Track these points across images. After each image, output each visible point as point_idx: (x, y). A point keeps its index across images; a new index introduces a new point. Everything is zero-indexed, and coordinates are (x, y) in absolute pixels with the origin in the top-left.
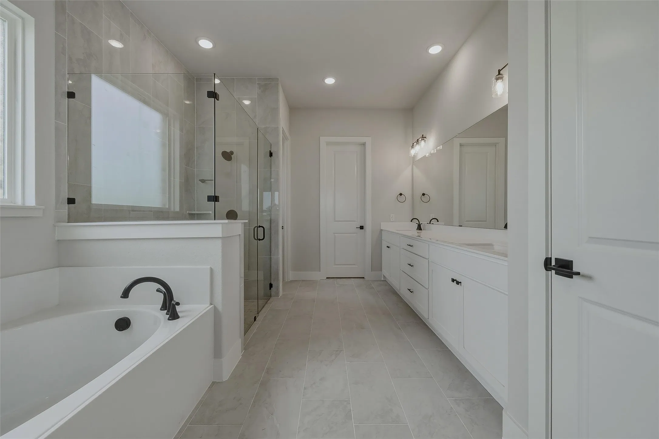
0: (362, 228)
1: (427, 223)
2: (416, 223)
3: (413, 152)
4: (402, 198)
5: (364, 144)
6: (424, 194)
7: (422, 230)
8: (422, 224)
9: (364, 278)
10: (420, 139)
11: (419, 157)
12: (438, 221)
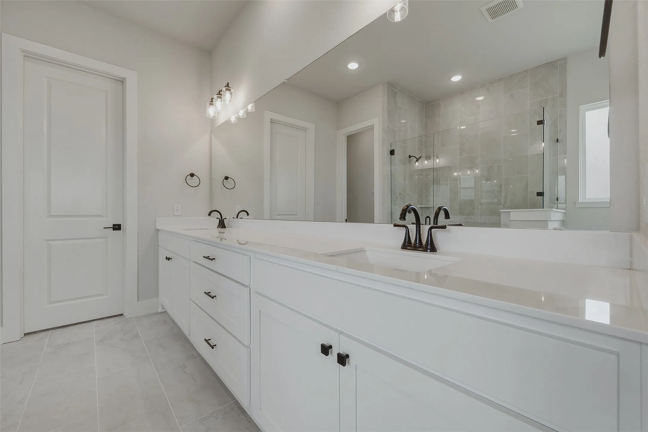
0: (117, 227)
1: (233, 218)
2: (217, 218)
3: (211, 111)
4: (194, 181)
5: (122, 81)
6: (227, 178)
7: (225, 228)
8: (226, 218)
9: (122, 315)
10: (224, 89)
11: (222, 120)
12: (248, 214)
